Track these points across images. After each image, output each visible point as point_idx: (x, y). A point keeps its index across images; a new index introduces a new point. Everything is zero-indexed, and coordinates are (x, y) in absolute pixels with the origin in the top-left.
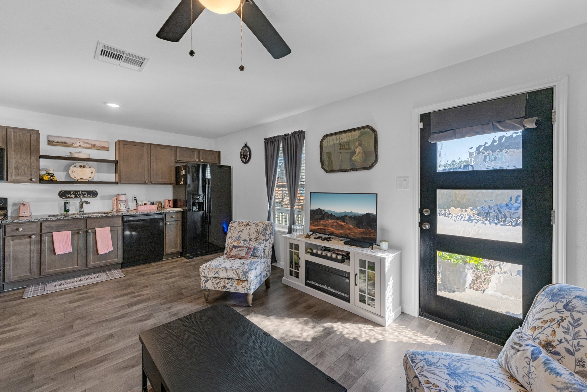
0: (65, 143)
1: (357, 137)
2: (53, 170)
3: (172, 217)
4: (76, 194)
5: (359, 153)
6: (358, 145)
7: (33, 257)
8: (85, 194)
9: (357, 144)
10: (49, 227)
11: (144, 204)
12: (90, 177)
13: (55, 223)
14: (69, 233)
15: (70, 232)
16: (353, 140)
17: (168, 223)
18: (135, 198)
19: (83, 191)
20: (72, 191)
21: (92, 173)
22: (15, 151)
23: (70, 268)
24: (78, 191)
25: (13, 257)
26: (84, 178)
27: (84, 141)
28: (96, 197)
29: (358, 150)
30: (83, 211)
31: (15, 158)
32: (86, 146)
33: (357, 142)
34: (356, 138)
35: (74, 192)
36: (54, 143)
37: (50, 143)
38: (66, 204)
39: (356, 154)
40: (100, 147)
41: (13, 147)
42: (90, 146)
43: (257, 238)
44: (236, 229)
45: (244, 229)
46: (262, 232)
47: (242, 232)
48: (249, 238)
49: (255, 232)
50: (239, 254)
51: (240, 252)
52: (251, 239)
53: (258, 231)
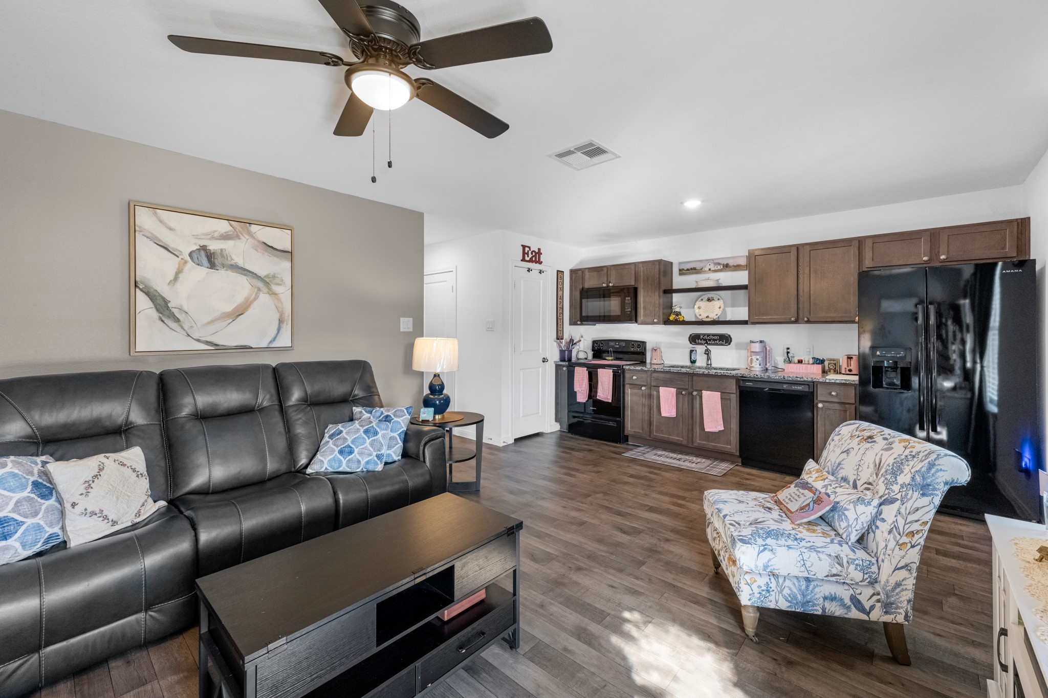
0: (695, 269)
2: (681, 307)
3: (830, 394)
4: (705, 340)
7: (645, 413)
8: (716, 340)
10: (657, 379)
11: (796, 361)
12: (717, 315)
13: (662, 375)
14: (673, 390)
15: (676, 389)
17: (820, 405)
18: (788, 349)
19: (714, 335)
20: (702, 334)
21: (720, 308)
22: (643, 288)
23: (675, 438)
24: (708, 335)
25: (631, 408)
26: (710, 316)
27: (715, 261)
28: (729, 344)
30: (711, 365)
31: (643, 297)
32: (716, 269)
35: (704, 336)
36: (684, 272)
37: (682, 272)
38: (691, 351)
40: (734, 266)
41: (642, 284)
42: (722, 266)
43: (870, 484)
44: (841, 443)
45: (856, 448)
46: (886, 471)
47: (848, 456)
48: (855, 477)
49: (872, 466)
50: (789, 502)
51: (792, 499)
52: (857, 481)
53: (880, 464)
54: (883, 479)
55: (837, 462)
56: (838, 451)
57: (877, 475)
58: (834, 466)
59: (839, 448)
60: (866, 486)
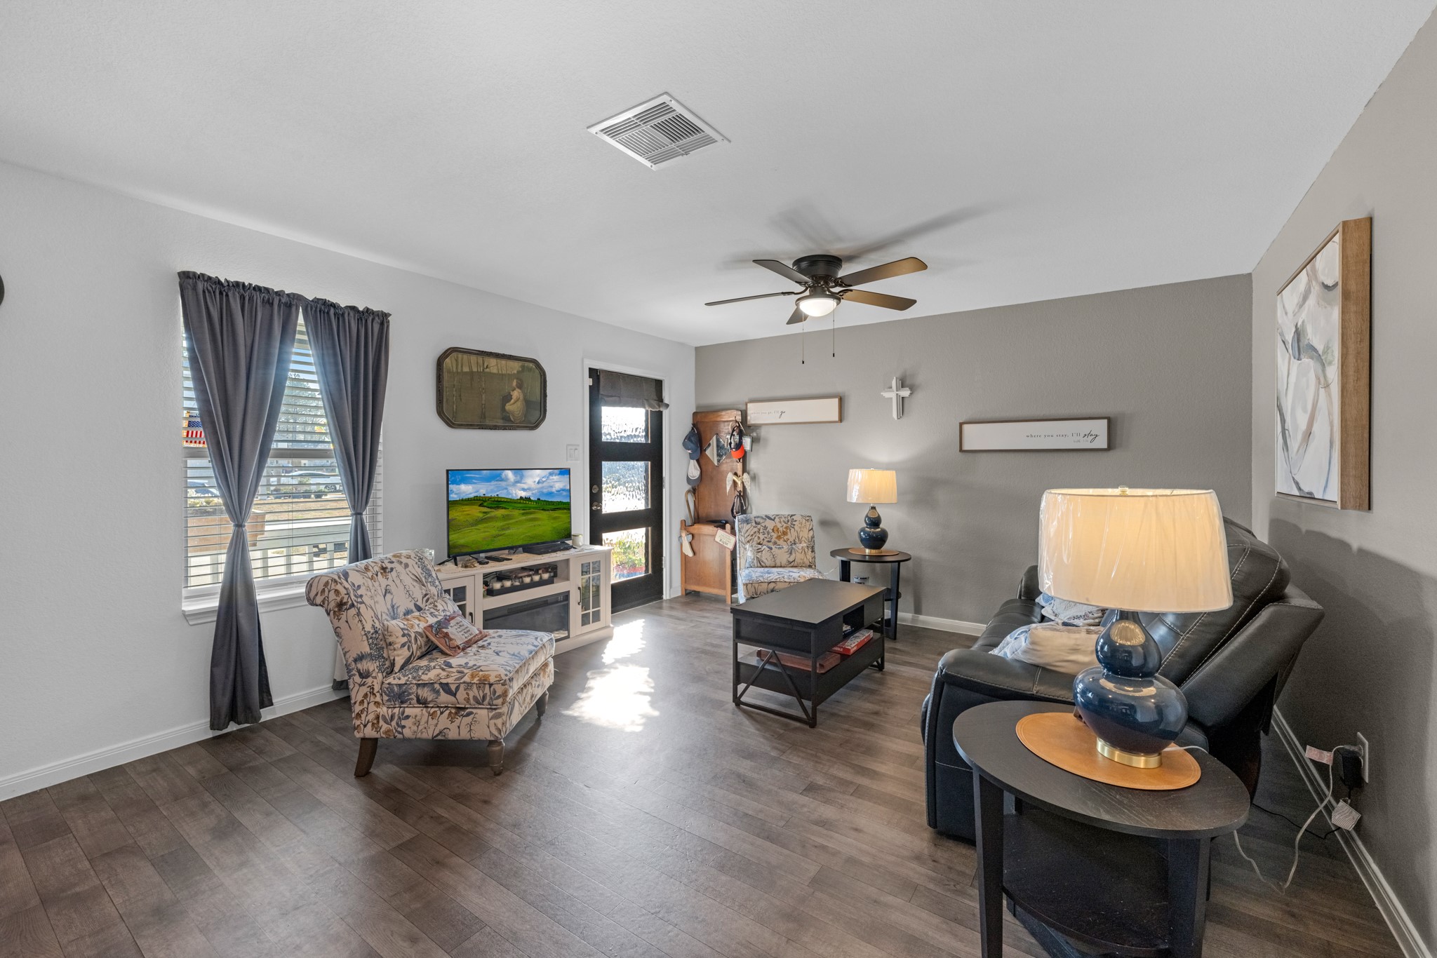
1: (515, 372)
5: (517, 400)
6: (516, 385)
9: (515, 383)
16: (509, 374)
29: (516, 394)
33: (515, 381)
34: (514, 374)
39: (512, 401)
43: (426, 595)
44: (373, 591)
45: (390, 582)
46: (425, 578)
47: (392, 594)
48: (413, 602)
49: (415, 583)
52: (417, 603)
53: (417, 577)
54: (429, 584)
55: (390, 607)
56: (380, 598)
57: (424, 585)
58: (390, 614)
59: (378, 596)
60: (425, 599)
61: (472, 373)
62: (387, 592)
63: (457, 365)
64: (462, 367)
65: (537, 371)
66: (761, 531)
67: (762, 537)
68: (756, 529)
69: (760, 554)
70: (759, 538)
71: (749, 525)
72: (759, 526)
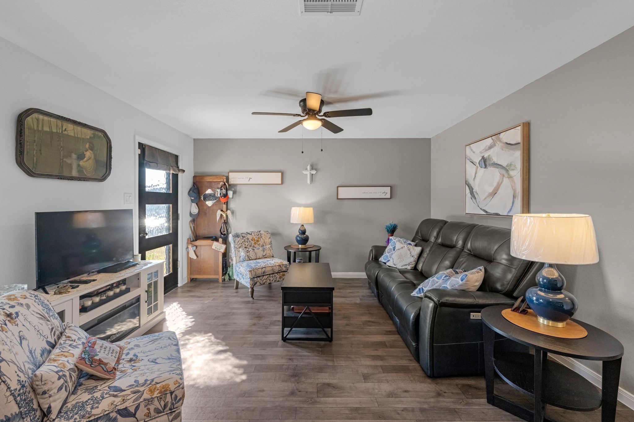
1: (88, 137)
5: (89, 159)
6: (88, 147)
9: (87, 146)
16: (83, 138)
29: (88, 154)
33: (88, 144)
34: (87, 138)
39: (85, 159)
43: (52, 329)
44: (8, 343)
45: (21, 328)
46: (47, 313)
47: (26, 339)
48: (45, 340)
49: (41, 321)
50: (115, 352)
51: (111, 351)
52: (48, 340)
53: (41, 315)
54: (51, 318)
56: (18, 348)
57: (48, 321)
58: (30, 360)
59: (15, 346)
60: (53, 333)
61: (51, 133)
62: (22, 338)
63: (38, 124)
64: (43, 126)
65: (105, 140)
66: (246, 241)
67: (247, 244)
68: (243, 240)
69: (248, 253)
70: (245, 244)
71: (239, 238)
72: (244, 238)
